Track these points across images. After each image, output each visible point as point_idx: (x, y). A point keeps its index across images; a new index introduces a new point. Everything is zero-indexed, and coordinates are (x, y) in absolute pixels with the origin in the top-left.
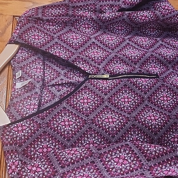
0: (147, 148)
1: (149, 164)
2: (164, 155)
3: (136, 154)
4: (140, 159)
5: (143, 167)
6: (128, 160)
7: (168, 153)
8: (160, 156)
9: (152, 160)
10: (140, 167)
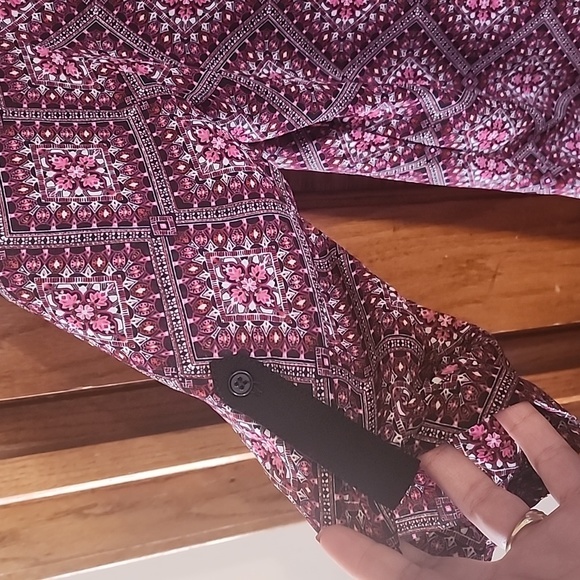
0: (193, 155)
1: (180, 221)
2: (246, 197)
3: (142, 167)
4: (150, 189)
5: (153, 222)
6: (106, 178)
7: (263, 196)
8: (230, 201)
9: (196, 206)
10: (141, 218)
